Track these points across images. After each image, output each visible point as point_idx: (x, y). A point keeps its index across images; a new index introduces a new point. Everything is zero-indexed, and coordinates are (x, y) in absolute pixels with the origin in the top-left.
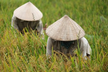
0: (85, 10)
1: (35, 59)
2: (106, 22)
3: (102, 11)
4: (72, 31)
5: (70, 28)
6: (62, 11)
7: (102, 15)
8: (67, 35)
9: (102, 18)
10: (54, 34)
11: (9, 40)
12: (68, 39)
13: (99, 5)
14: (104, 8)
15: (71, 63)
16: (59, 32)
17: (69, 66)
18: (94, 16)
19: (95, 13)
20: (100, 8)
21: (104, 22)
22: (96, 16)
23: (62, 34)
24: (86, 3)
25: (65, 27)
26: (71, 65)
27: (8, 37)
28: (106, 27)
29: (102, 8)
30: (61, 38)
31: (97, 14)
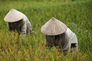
0: (60, 18)
1: (22, 54)
2: (76, 27)
3: (73, 19)
4: (55, 28)
5: (54, 27)
6: (43, 18)
7: (73, 22)
8: (51, 31)
9: (73, 24)
10: (44, 30)
11: (3, 39)
12: (52, 34)
13: (71, 15)
14: (74, 17)
15: (49, 57)
16: (47, 29)
17: (48, 60)
18: (67, 22)
19: (68, 21)
20: (72, 16)
21: (74, 27)
22: (68, 22)
23: (49, 30)
24: (61, 13)
25: (51, 26)
26: (48, 59)
27: (3, 37)
28: (75, 31)
29: (73, 17)
30: (47, 33)
31: (69, 21)
